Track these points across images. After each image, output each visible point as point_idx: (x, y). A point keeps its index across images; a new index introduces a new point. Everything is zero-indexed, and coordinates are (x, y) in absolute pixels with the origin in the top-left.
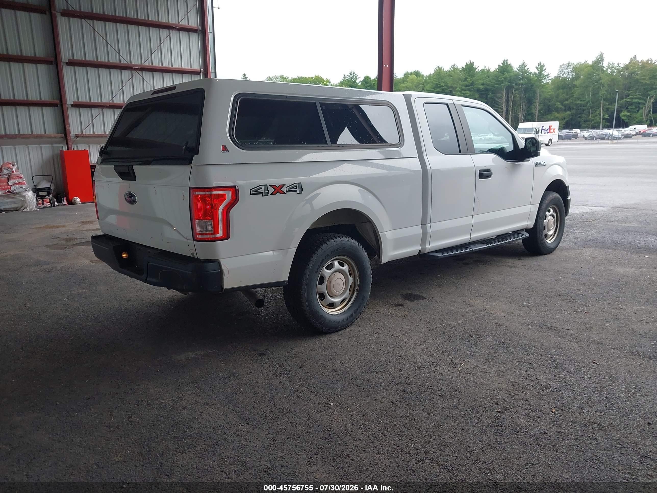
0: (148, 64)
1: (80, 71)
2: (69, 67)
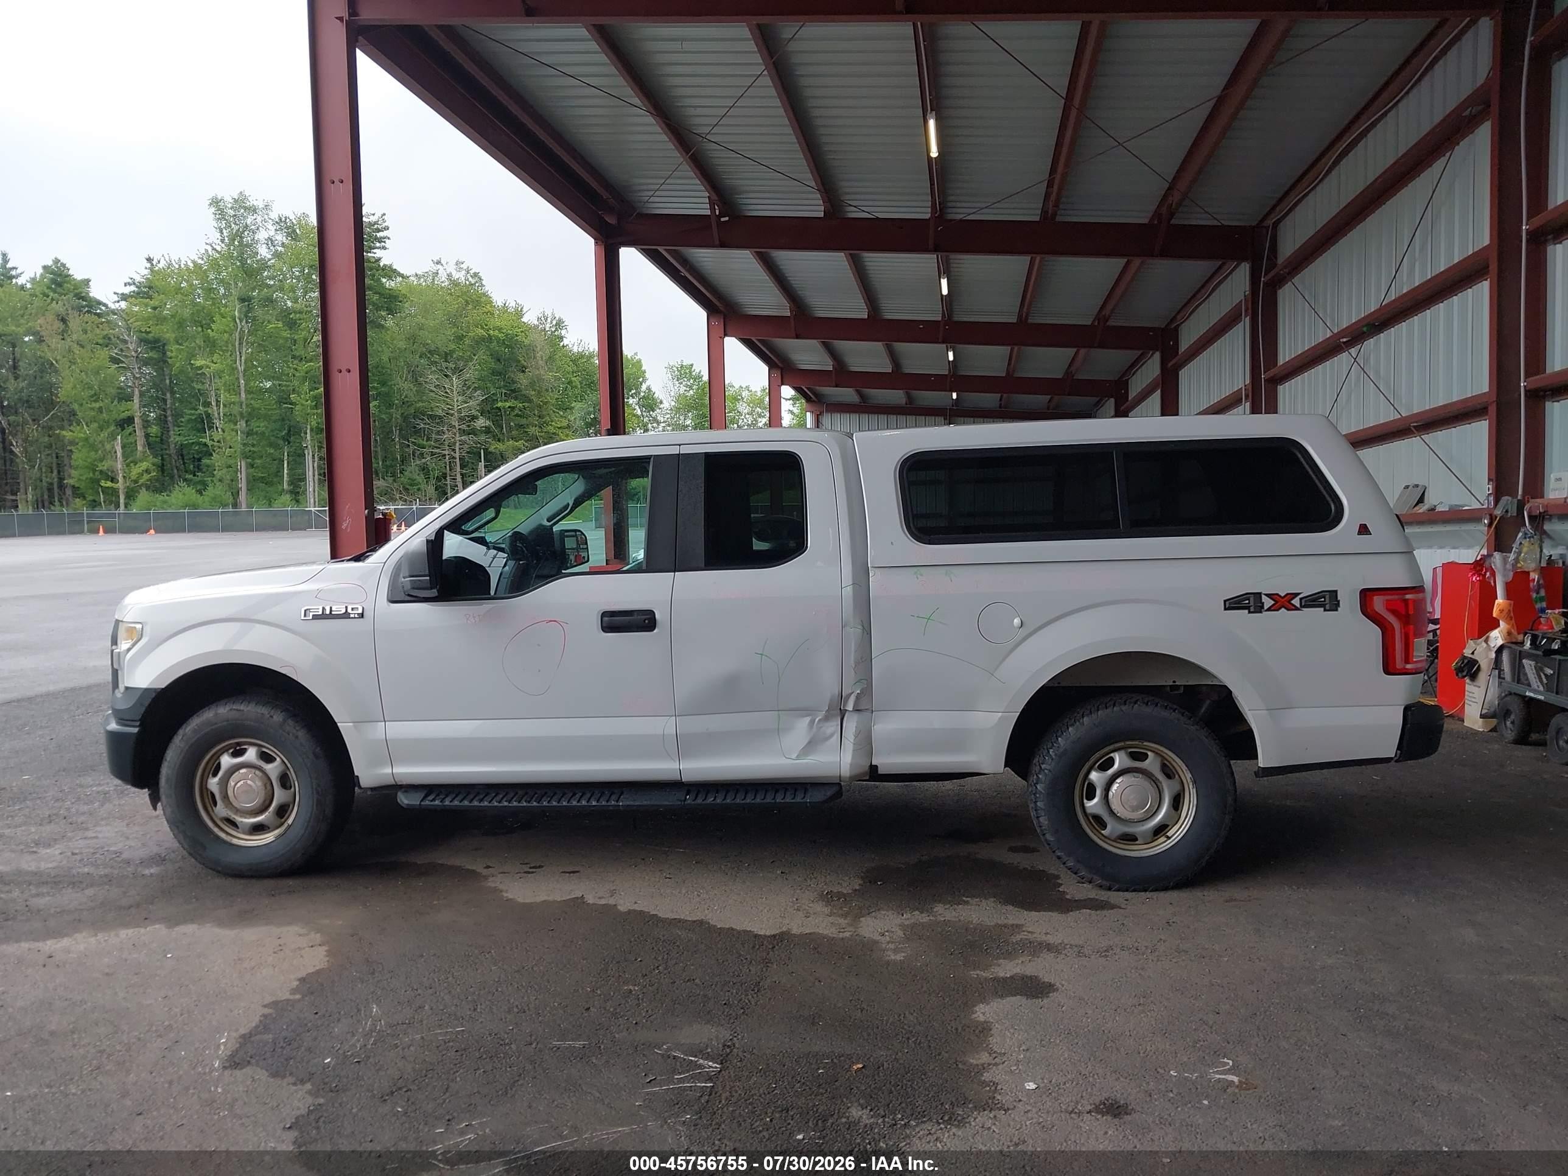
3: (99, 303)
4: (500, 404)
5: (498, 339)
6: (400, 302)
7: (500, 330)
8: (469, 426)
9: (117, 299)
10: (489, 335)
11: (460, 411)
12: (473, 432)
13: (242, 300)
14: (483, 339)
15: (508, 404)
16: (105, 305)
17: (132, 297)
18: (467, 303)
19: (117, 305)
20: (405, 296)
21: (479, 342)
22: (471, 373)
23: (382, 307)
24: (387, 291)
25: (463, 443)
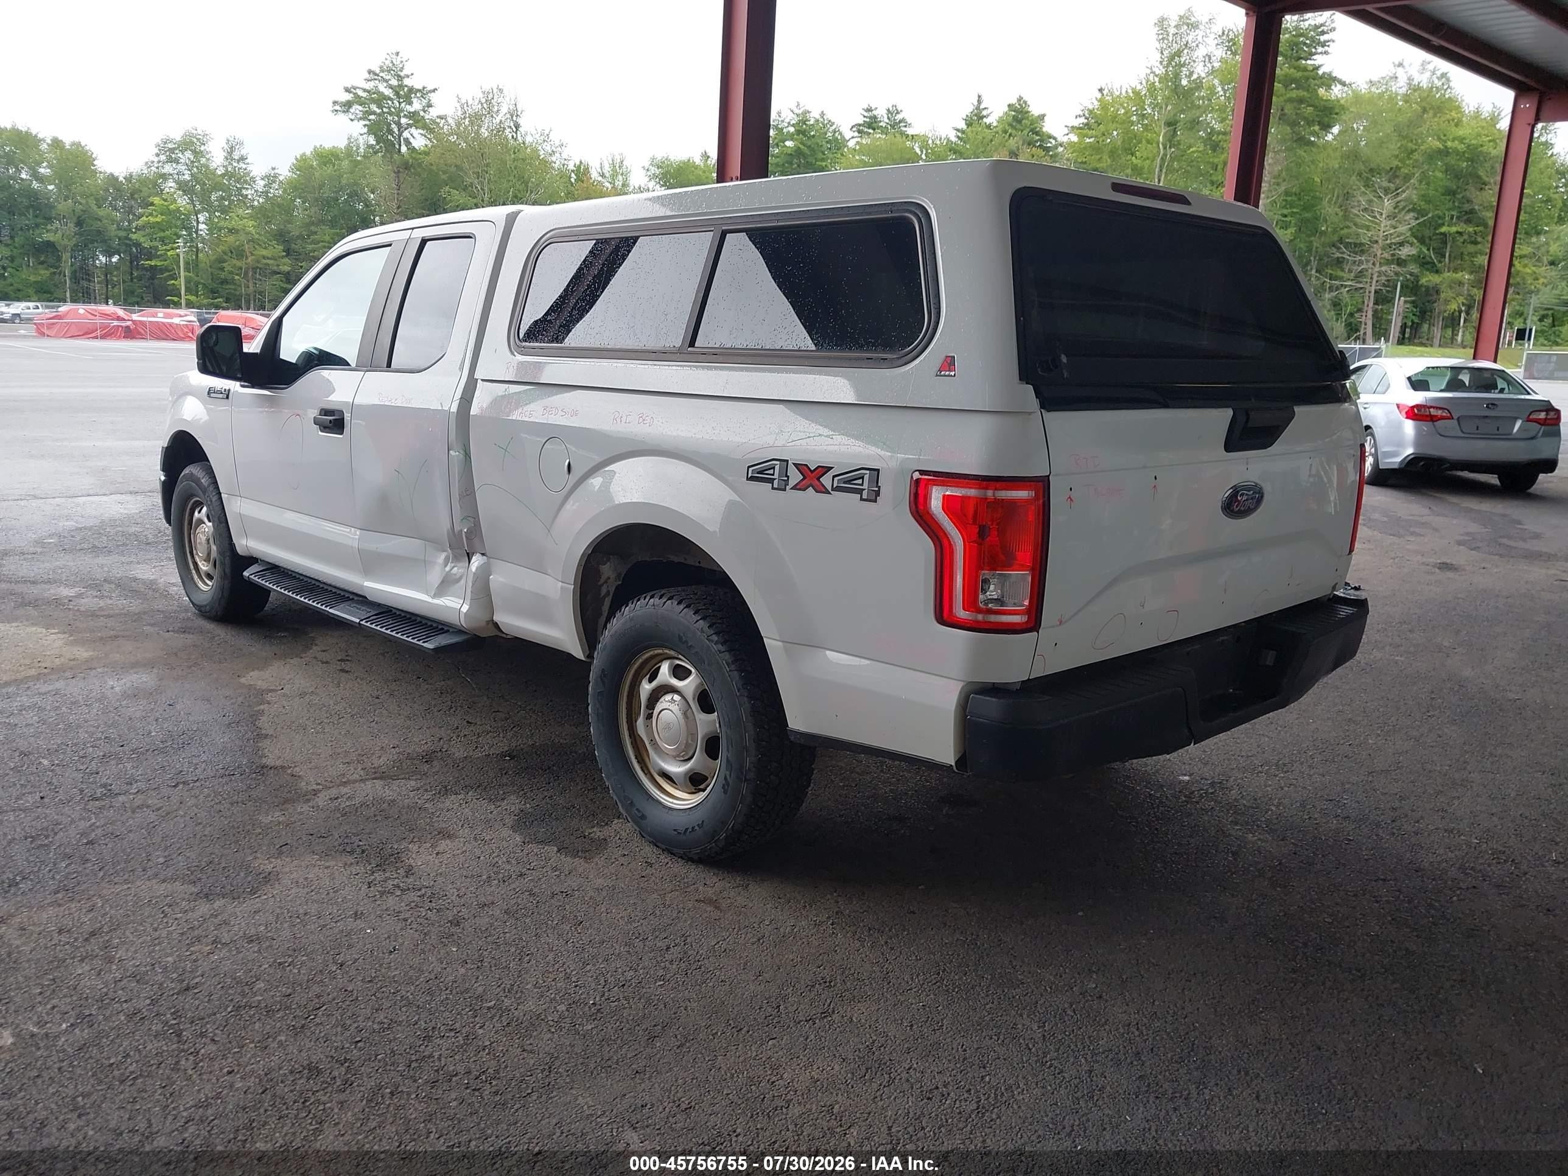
3: (1050, 137)
4: (1444, 229)
5: (1456, 152)
6: (1337, 114)
7: (1461, 140)
8: (1393, 255)
9: (1067, 132)
10: (1446, 147)
11: (1386, 237)
12: (1400, 262)
13: (1169, 124)
14: (1439, 151)
15: (1454, 229)
16: (1055, 139)
17: (1080, 128)
18: (1424, 110)
19: (1067, 137)
20: (1343, 108)
21: (1433, 156)
22: (1410, 193)
23: (1313, 121)
24: (1322, 103)
25: (1380, 273)
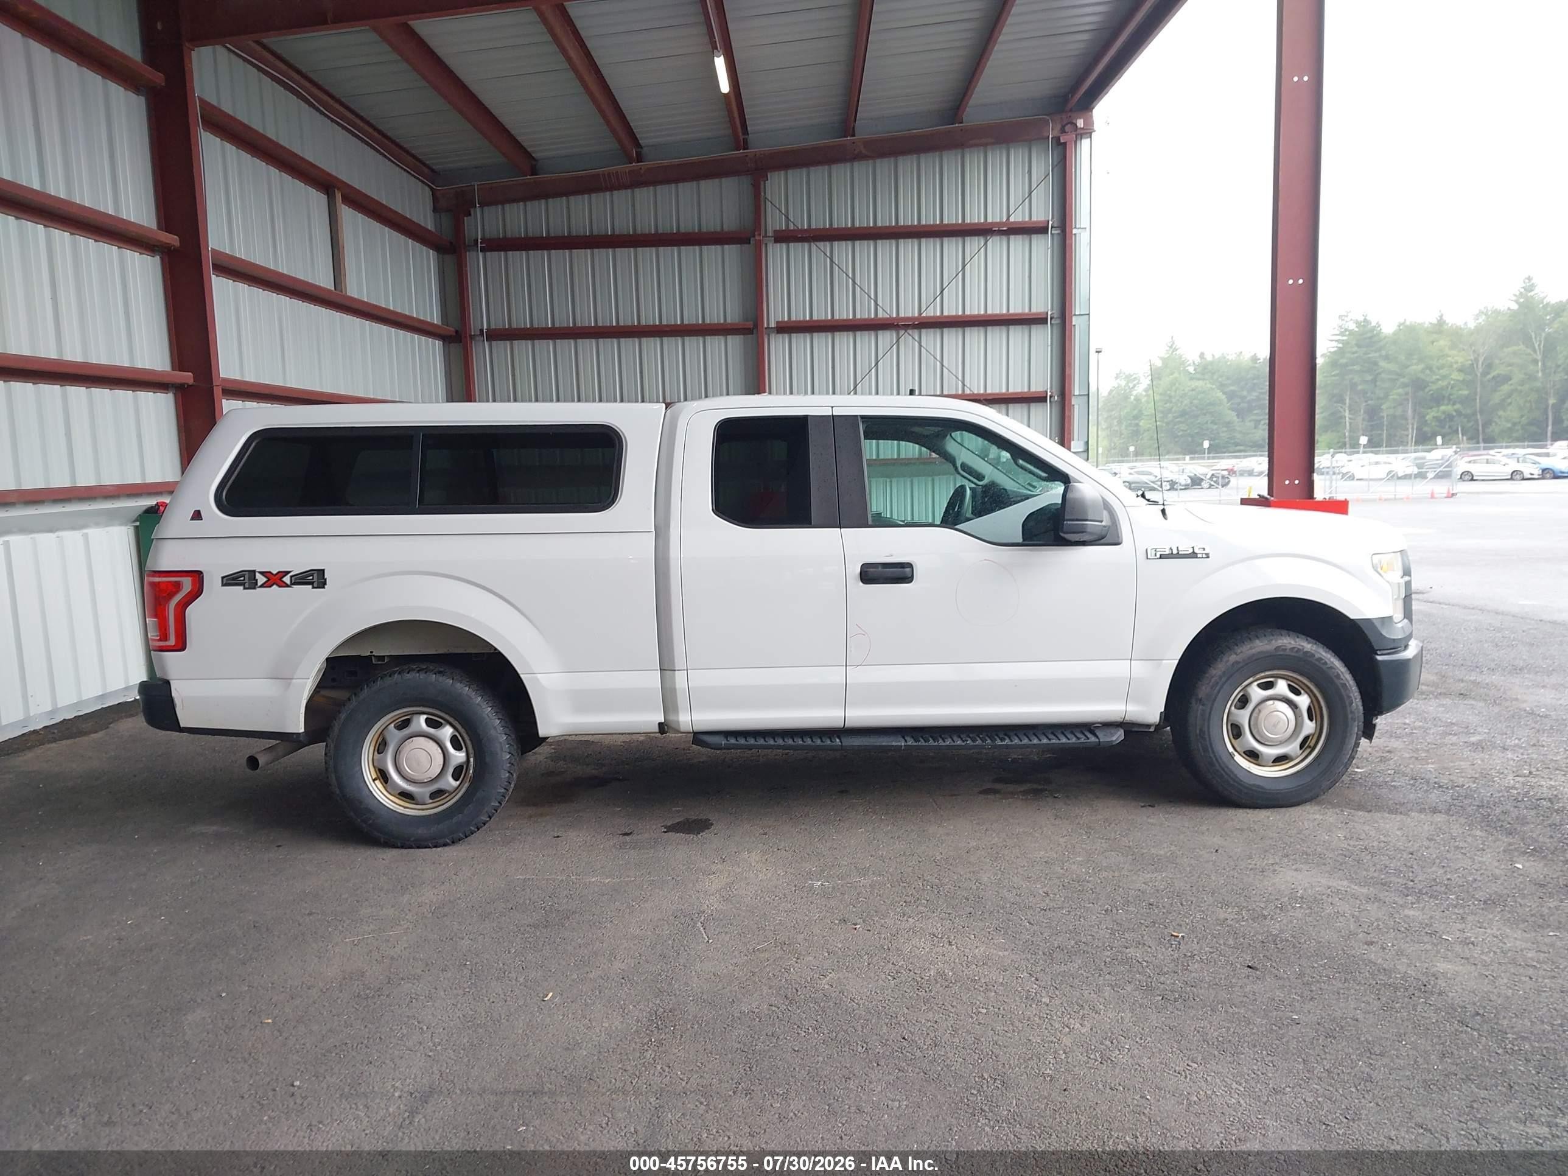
0: (932, 311)
1: (801, 341)
2: (780, 336)
